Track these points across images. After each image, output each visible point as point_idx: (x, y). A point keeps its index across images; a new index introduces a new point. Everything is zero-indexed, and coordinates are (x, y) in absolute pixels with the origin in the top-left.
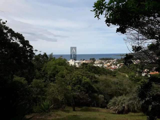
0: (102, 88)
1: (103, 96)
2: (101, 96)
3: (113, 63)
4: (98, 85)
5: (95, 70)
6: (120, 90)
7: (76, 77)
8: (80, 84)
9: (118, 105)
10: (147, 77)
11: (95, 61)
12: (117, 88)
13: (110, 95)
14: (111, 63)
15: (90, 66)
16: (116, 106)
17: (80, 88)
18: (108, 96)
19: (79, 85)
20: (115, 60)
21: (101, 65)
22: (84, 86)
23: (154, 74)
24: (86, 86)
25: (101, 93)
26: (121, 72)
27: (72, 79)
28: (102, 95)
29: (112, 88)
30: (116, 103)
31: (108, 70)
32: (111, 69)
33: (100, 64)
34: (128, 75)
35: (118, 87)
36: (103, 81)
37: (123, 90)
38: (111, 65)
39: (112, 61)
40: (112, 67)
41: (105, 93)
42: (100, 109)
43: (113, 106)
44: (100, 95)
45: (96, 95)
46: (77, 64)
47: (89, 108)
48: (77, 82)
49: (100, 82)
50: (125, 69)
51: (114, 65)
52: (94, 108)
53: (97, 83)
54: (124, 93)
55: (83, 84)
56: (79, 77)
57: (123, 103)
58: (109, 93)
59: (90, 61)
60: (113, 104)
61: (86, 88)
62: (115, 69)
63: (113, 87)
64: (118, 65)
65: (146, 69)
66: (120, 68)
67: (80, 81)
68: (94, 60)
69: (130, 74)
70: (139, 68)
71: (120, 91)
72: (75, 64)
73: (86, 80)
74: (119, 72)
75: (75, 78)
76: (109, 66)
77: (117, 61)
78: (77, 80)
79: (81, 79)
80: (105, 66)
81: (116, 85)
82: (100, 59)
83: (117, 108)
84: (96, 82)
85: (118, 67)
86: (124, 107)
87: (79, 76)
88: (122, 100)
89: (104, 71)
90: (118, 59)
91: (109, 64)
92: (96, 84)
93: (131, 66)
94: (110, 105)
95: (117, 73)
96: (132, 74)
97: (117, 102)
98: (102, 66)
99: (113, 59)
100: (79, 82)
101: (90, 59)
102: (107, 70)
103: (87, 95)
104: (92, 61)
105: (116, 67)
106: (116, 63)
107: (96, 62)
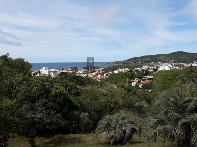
0: (86, 102)
1: (88, 114)
2: (84, 114)
3: (99, 72)
4: (80, 99)
5: (77, 80)
6: (111, 103)
7: (38, 86)
8: (47, 98)
9: (115, 128)
10: (137, 87)
11: (78, 70)
12: (107, 101)
13: (97, 111)
14: (96, 72)
15: (70, 76)
16: (112, 131)
17: (47, 104)
18: (95, 112)
19: (44, 100)
20: (101, 69)
21: (85, 75)
22: (54, 101)
23: (145, 83)
24: (58, 100)
25: (85, 110)
26: (108, 82)
27: (32, 89)
28: (86, 112)
29: (100, 102)
30: (110, 126)
31: (94, 80)
32: (97, 79)
33: (83, 74)
34: (116, 86)
35: (107, 99)
36: (88, 92)
37: (114, 103)
38: (97, 75)
39: (98, 70)
40: (98, 77)
41: (91, 109)
42: (83, 135)
43: (105, 131)
44: (82, 113)
45: (76, 113)
46: (52, 74)
47: (64, 136)
48: (41, 94)
49: (84, 94)
50: (113, 79)
51: (100, 75)
52: (74, 135)
53: (79, 96)
54: (116, 107)
55: (54, 97)
56: (45, 86)
57: (122, 125)
58: (96, 108)
59: (71, 71)
60: (105, 127)
61: (59, 103)
62: (102, 79)
63: (102, 100)
64: (105, 75)
65: (137, 78)
66: (107, 78)
67: (48, 92)
68: (76, 69)
69: (118, 85)
70: (129, 77)
71: (111, 105)
72: (49, 74)
73: (58, 90)
74: (106, 83)
75: (36, 88)
76: (94, 76)
77: (103, 70)
78: (41, 90)
79: (49, 88)
80: (90, 75)
81: (106, 97)
82: (83, 68)
83: (112, 133)
84: (78, 94)
85: (104, 77)
86: (125, 131)
87: (47, 83)
88: (120, 119)
89: (89, 81)
90: (104, 68)
91: (94, 74)
92: (77, 97)
93: (120, 75)
94: (100, 130)
95: (104, 84)
96: (121, 84)
97: (112, 124)
98: (87, 76)
99: (99, 68)
100: (45, 93)
101: (72, 68)
102: (92, 80)
103: (59, 115)
104: (73, 71)
105: (103, 77)
106: (102, 72)
107: (78, 72)
